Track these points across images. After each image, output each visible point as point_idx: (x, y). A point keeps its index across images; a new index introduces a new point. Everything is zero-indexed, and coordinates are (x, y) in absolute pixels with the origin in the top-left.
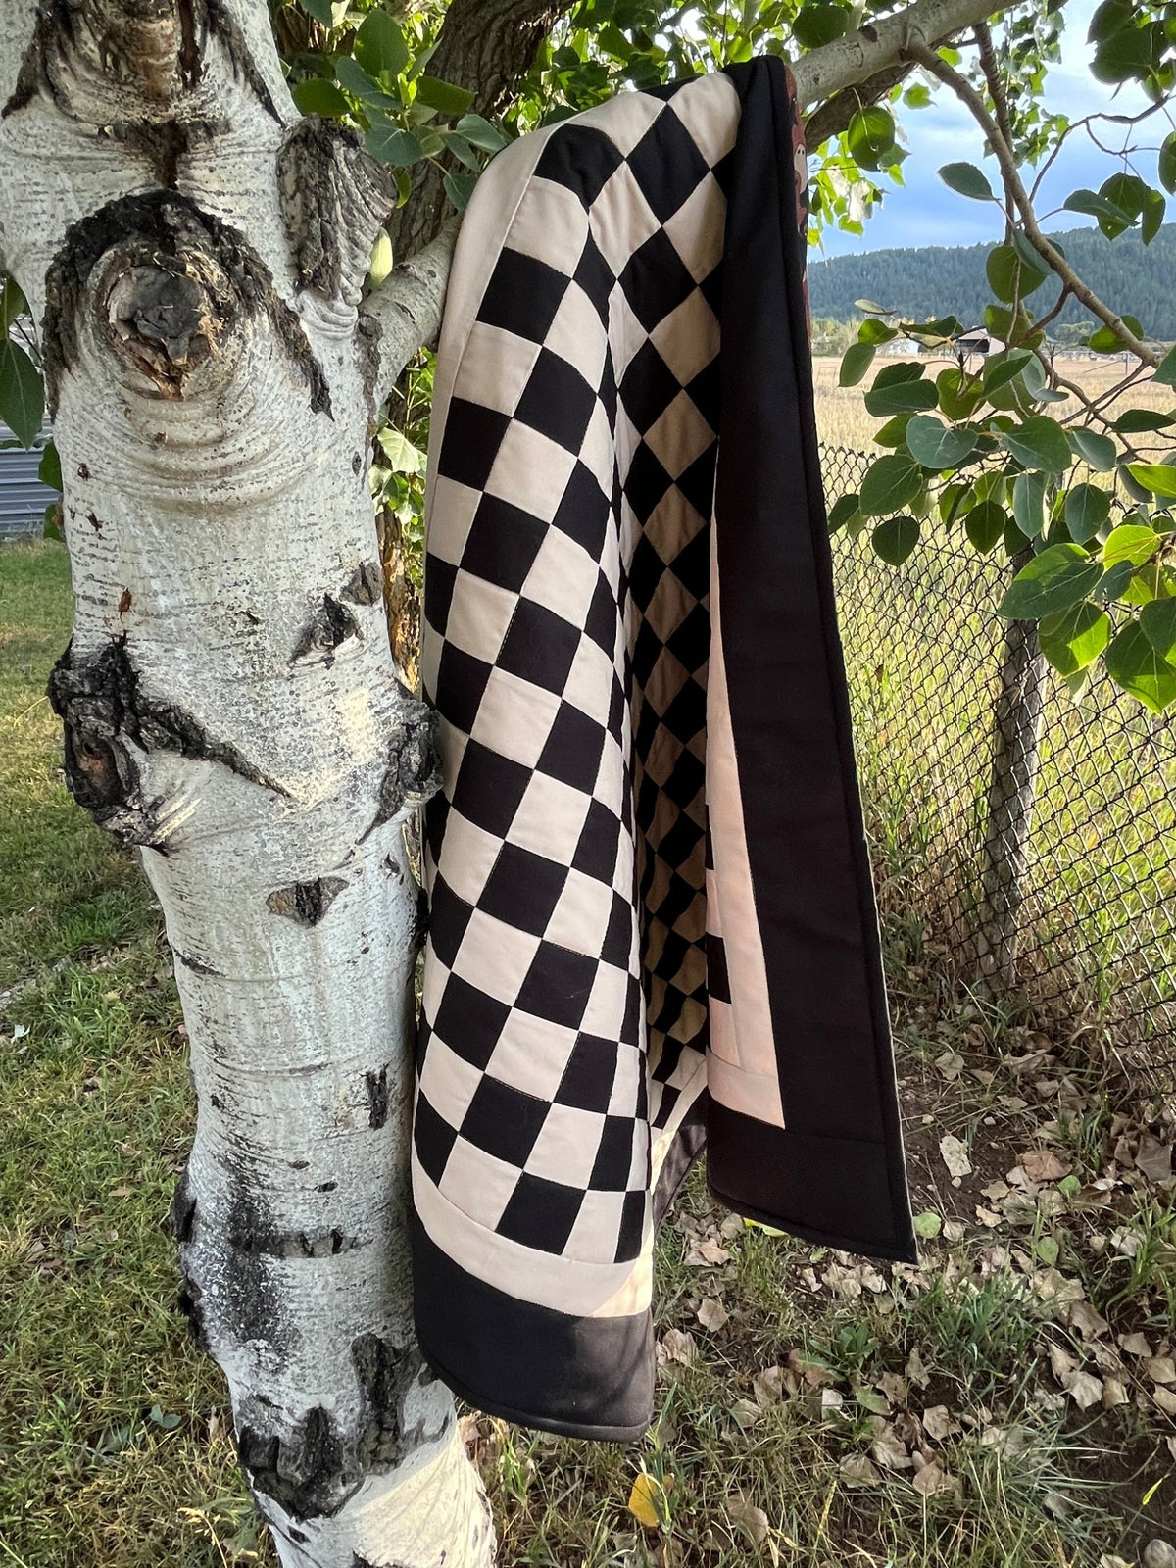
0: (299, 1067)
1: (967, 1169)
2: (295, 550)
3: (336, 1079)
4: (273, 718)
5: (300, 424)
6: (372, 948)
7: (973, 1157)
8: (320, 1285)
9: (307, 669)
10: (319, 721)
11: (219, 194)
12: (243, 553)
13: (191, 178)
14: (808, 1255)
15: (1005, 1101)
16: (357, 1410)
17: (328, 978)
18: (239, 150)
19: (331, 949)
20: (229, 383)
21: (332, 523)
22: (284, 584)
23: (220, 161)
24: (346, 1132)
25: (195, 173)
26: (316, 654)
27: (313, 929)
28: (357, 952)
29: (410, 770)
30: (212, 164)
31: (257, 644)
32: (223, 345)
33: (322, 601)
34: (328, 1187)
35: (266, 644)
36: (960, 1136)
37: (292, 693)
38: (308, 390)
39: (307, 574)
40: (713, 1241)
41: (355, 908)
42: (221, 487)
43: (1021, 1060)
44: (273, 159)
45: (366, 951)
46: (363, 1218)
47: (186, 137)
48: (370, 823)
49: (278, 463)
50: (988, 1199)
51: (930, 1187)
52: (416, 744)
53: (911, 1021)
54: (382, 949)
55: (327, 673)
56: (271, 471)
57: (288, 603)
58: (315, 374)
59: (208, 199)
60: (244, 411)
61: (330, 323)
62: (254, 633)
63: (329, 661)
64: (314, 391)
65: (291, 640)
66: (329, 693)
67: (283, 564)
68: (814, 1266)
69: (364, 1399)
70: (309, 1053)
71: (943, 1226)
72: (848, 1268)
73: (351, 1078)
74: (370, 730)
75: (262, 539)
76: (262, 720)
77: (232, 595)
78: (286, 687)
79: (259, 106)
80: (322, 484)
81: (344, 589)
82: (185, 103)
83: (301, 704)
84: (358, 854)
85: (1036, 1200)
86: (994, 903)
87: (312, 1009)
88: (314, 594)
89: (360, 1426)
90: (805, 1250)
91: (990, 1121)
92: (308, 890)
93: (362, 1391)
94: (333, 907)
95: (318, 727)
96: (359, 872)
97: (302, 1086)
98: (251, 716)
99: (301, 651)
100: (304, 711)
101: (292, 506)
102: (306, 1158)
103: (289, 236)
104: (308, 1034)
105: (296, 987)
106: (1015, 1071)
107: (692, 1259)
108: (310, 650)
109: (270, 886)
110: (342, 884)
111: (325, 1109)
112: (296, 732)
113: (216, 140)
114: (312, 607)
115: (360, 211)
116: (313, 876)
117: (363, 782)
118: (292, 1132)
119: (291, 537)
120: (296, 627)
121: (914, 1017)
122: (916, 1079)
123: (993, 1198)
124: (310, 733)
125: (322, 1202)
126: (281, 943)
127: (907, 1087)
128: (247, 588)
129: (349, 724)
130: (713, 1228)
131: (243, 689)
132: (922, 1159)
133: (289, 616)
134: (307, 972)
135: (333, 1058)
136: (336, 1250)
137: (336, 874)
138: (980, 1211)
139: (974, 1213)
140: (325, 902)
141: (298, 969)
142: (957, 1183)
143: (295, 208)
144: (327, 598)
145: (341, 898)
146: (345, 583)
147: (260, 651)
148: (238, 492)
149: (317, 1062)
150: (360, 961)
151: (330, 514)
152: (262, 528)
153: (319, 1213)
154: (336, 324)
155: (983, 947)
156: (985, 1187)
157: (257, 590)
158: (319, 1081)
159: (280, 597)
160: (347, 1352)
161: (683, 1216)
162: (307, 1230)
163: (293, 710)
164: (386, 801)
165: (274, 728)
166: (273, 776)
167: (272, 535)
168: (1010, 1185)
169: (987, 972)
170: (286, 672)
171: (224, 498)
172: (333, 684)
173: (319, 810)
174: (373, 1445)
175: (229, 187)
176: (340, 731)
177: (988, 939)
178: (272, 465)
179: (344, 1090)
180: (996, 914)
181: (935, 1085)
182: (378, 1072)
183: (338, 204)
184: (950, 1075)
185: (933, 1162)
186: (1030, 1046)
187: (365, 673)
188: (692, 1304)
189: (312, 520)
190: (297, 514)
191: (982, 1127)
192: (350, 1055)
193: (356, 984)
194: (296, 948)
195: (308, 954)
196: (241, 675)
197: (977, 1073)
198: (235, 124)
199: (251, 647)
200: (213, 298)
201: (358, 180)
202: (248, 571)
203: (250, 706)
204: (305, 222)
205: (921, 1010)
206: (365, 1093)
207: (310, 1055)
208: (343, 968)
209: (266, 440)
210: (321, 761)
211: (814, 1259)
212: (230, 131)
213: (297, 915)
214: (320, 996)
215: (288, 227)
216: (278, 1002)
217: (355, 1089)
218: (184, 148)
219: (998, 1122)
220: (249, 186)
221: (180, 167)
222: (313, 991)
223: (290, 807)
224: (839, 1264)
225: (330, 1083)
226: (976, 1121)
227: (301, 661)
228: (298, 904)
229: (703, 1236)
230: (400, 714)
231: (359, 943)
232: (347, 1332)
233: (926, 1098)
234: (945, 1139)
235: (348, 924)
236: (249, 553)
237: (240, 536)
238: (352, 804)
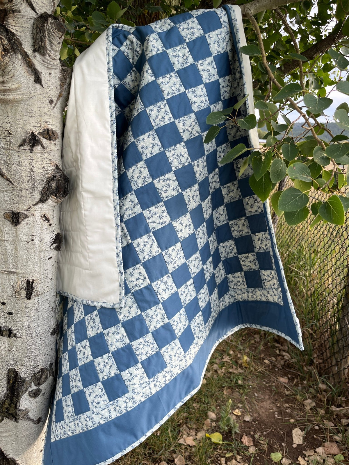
0: (7, 270)
1: (301, 442)
2: (25, 118)
3: (18, 278)
4: (11, 161)
5: (30, 85)
6: (35, 240)
7: (305, 439)
8: (3, 347)
9: (23, 151)
10: (26, 166)
11: (15, 26)
12: (10, 115)
13: (8, 22)
14: (225, 454)
15: (325, 422)
16: (5, 392)
17: (19, 244)
18: (22, 17)
19: (21, 236)
20: (5, 68)
21: (39, 114)
22: (20, 126)
23: (16, 19)
24: (18, 296)
25: (9, 21)
26: (27, 147)
27: (16, 227)
28: (30, 240)
29: (52, 188)
30: (14, 19)
31: (10, 140)
32: (4, 58)
33: (30, 133)
34: (10, 314)
35: (12, 140)
36: (302, 430)
37: (18, 156)
38: (33, 77)
39: (28, 125)
40: (191, 438)
41: (30, 226)
42: (4, 95)
43: (338, 409)
44: (33, 21)
45: (32, 240)
46: (20, 328)
47: (7, 12)
48: (38, 201)
49: (21, 93)
50: (305, 455)
51: (283, 444)
52: (55, 182)
53: (300, 385)
54: (38, 242)
55: (30, 154)
56: (18, 94)
57: (21, 131)
58: (36, 73)
59: (11, 27)
60: (10, 76)
61: (45, 62)
62: (9, 137)
63: (31, 151)
64: (35, 77)
65: (20, 141)
66: (30, 160)
67: (21, 121)
68: (226, 458)
69: (7, 388)
70: (11, 267)
71: (282, 459)
72: (239, 462)
73: (22, 279)
74: (42, 174)
75: (16, 113)
76: (8, 161)
77: (5, 125)
78: (17, 154)
79: (30, 8)
80: (37, 103)
81: (39, 132)
82: (9, 5)
83: (21, 160)
84: (33, 208)
85: (324, 460)
86: (340, 344)
87: (13, 253)
88: (29, 131)
89: (4, 397)
90: (225, 452)
91: (317, 428)
92: (15, 214)
93: (7, 386)
94: (23, 222)
95: (25, 168)
96: (33, 215)
97: (8, 277)
98: (5, 159)
99: (22, 145)
100: (21, 162)
101: (26, 107)
102: (5, 301)
103: (33, 38)
104: (11, 261)
105: (9, 245)
106: (335, 413)
107: (181, 441)
108: (25, 145)
109: (5, 210)
110: (27, 217)
111: (13, 287)
112: (18, 167)
113: (15, 14)
114: (27, 134)
115: (52, 34)
116: (17, 211)
117: (36, 187)
118: (3, 292)
119: (25, 114)
120: (22, 138)
121: (301, 384)
122: (293, 405)
123: (307, 455)
124: (22, 169)
125: (8, 318)
126: (7, 229)
127: (289, 408)
128: (10, 124)
129: (36, 170)
130: (194, 433)
131: (4, 151)
132: (284, 434)
133: (21, 134)
134: (13, 241)
135: (17, 271)
136: (9, 336)
137: (25, 212)
138: (300, 459)
139: (297, 458)
140: (20, 220)
141: (11, 239)
142: (294, 446)
143: (35, 32)
144: (33, 133)
145: (26, 221)
146: (41, 131)
147: (11, 142)
148: (8, 97)
149: (13, 270)
150: (30, 243)
151: (39, 112)
152: (16, 110)
153: (7, 322)
154: (47, 63)
155: (334, 362)
156: (306, 451)
157: (12, 126)
158: (13, 277)
159: (19, 129)
160: (6, 372)
161: (185, 426)
162: (2, 326)
163: (18, 161)
164: (43, 195)
165: (11, 164)
166: (9, 177)
167: (19, 112)
168: (315, 452)
169: (334, 373)
170: (17, 149)
171: (4, 98)
172: (33, 158)
173: (21, 191)
174: (7, 406)
175: (18, 25)
176: (32, 171)
177: (336, 359)
178: (19, 93)
179: (19, 282)
180: (340, 349)
181: (300, 410)
182: (31, 281)
183: (46, 32)
184: (308, 408)
185: (288, 436)
186: (344, 405)
187: (45, 159)
188: (174, 456)
189: (32, 111)
190: (27, 109)
191: (313, 429)
192: (23, 271)
193: (28, 250)
194: (11, 232)
195: (14, 235)
196: (4, 147)
197: (319, 409)
198: (22, 11)
199: (8, 140)
200: (3, 47)
201: (52, 27)
202: (11, 120)
203: (5, 156)
204: (37, 35)
205: (305, 382)
206: (25, 285)
207: (11, 268)
208: (24, 243)
209: (17, 86)
210: (24, 177)
211: (227, 455)
212: (20, 13)
213: (11, 221)
214: (16, 250)
215: (33, 36)
216: (4, 248)
217: (23, 283)
218: (7, 15)
219: (320, 429)
220: (24, 25)
221: (5, 19)
222: (14, 247)
223: (13, 188)
224: (236, 460)
225: (16, 279)
226: (311, 426)
227: (22, 148)
228: (12, 218)
229: (189, 435)
230: (53, 172)
231: (31, 237)
232: (7, 365)
233: (295, 413)
234: (296, 429)
235: (27, 230)
236: (12, 116)
237: (9, 111)
238: (32, 193)
